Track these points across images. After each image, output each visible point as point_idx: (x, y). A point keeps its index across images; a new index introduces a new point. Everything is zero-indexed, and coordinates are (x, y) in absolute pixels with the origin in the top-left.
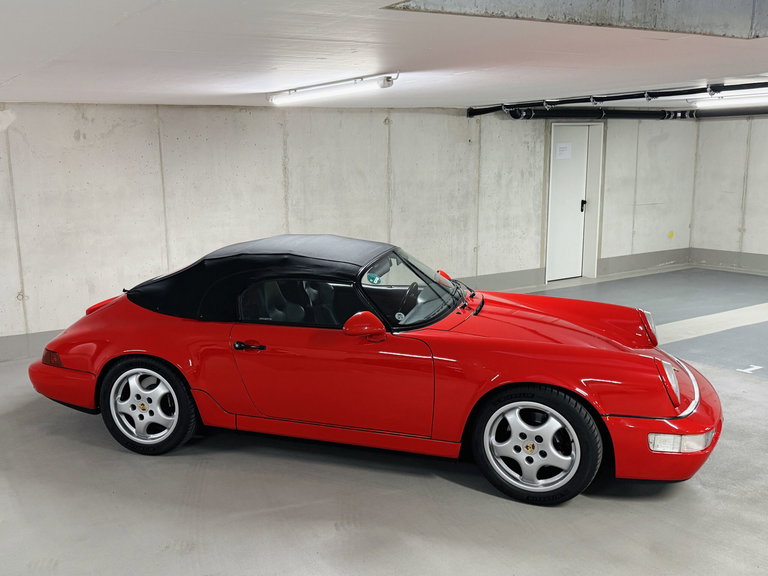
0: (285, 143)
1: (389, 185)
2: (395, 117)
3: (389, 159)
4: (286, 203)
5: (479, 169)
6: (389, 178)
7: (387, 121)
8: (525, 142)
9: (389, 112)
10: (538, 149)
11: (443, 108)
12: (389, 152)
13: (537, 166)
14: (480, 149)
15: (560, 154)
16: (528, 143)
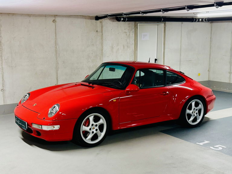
1: (56, 51)
2: (58, 19)
3: (56, 39)
5: (102, 44)
6: (56, 48)
7: (54, 21)
8: (124, 32)
9: (55, 17)
10: (131, 35)
11: (83, 16)
12: (56, 36)
13: (131, 43)
14: (102, 35)
15: (143, 38)
16: (126, 33)
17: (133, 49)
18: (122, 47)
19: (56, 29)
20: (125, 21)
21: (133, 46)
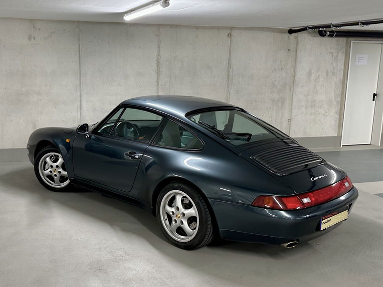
0: (159, 47)
2: (235, 33)
3: (230, 59)
7: (229, 35)
9: (231, 29)
10: (339, 57)
11: (270, 28)
12: (230, 55)
13: (339, 68)
14: (296, 55)
15: (359, 61)
16: (332, 53)
17: (340, 77)
18: (325, 74)
20: (332, 37)
21: (342, 73)
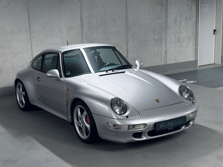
0: (81, 8)
1: (127, 25)
4: (82, 34)
5: (167, 17)
6: (127, 22)
13: (193, 15)
14: (167, 8)
15: (203, 9)
16: (188, 5)
17: (194, 21)
18: (185, 19)
19: (126, 5)
21: (195, 18)
